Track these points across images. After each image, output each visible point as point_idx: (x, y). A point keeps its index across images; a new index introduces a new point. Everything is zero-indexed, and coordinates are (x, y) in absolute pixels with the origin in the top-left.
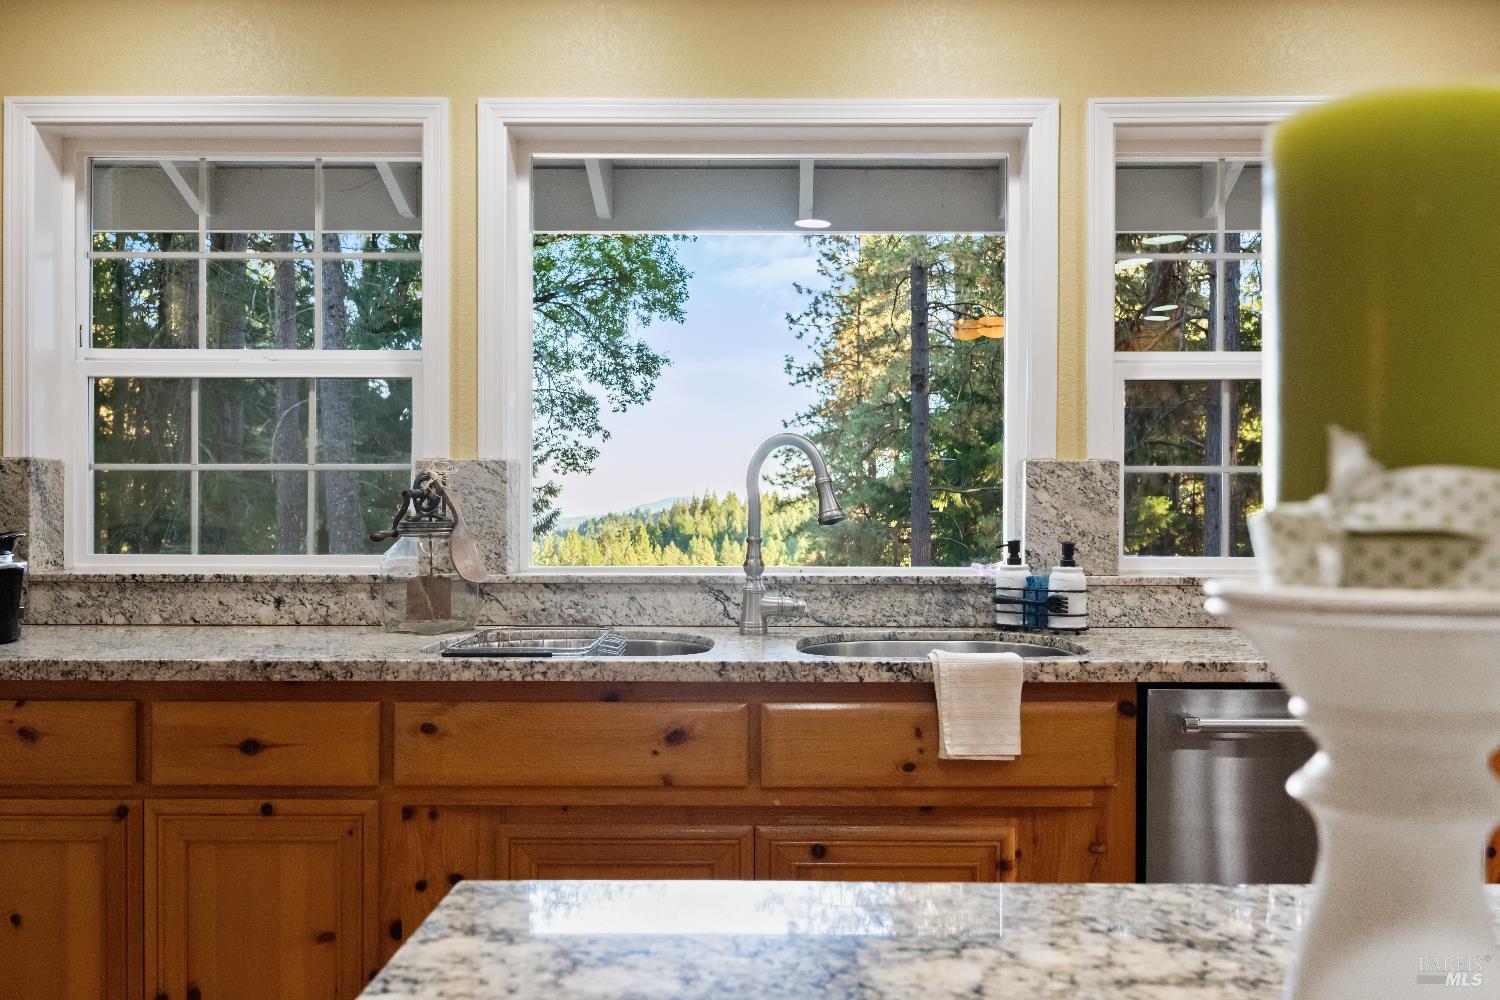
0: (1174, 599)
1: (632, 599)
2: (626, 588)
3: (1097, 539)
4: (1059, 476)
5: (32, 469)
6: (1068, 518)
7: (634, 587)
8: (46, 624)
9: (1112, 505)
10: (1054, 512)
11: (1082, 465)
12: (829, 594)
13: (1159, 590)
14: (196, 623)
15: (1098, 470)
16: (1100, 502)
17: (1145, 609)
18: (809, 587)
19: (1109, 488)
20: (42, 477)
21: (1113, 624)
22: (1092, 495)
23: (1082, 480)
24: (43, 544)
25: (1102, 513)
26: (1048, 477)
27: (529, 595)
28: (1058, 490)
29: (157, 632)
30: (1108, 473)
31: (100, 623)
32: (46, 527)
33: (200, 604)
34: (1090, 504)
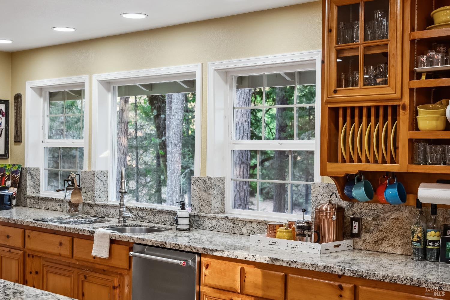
0: (224, 223)
1: (115, 211)
2: (114, 208)
3: (207, 202)
4: (199, 181)
5: (28, 170)
6: (200, 195)
7: (116, 207)
8: (29, 207)
9: (210, 191)
10: (197, 193)
11: (204, 178)
12: (151, 213)
13: (221, 220)
14: (49, 209)
15: (207, 180)
16: (208, 190)
17: (217, 225)
18: (147, 211)
19: (210, 186)
20: (31, 172)
21: (210, 229)
22: (206, 188)
23: (204, 183)
24: (32, 188)
25: (208, 194)
26: (196, 181)
27: (98, 208)
28: (198, 186)
29: (43, 210)
30: (209, 181)
31: (36, 208)
32: (33, 184)
33: (49, 204)
34: (205, 191)
